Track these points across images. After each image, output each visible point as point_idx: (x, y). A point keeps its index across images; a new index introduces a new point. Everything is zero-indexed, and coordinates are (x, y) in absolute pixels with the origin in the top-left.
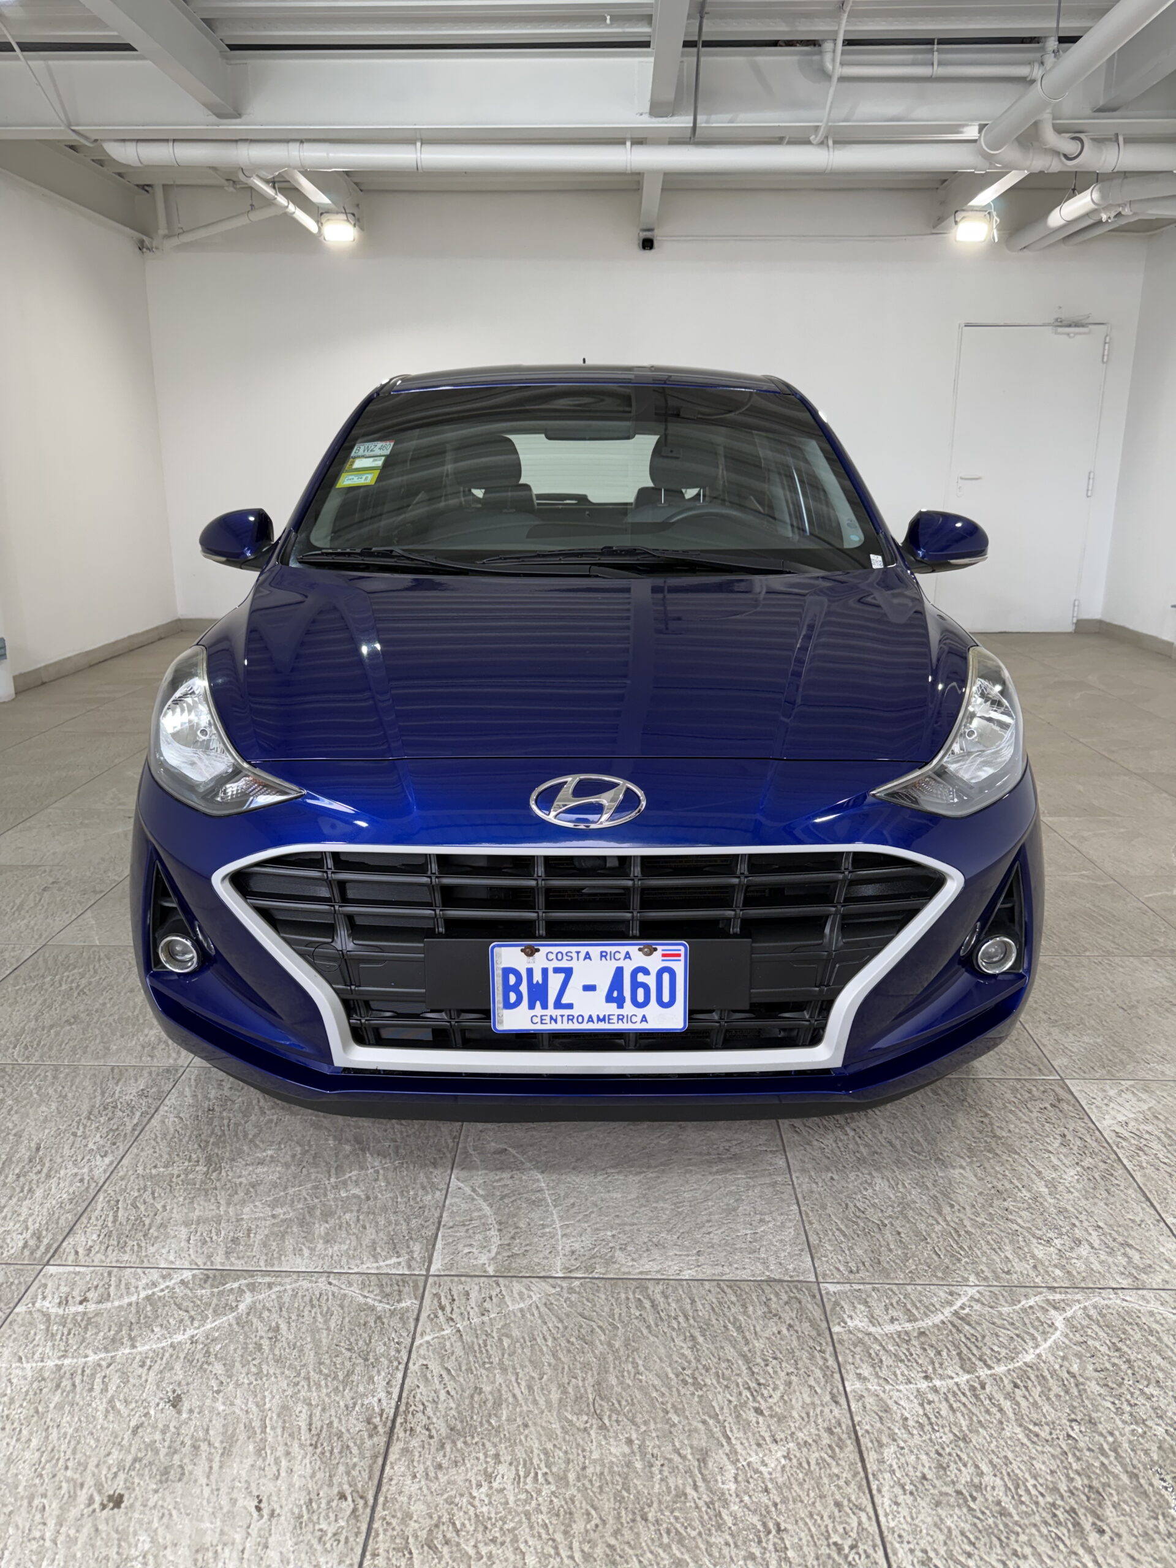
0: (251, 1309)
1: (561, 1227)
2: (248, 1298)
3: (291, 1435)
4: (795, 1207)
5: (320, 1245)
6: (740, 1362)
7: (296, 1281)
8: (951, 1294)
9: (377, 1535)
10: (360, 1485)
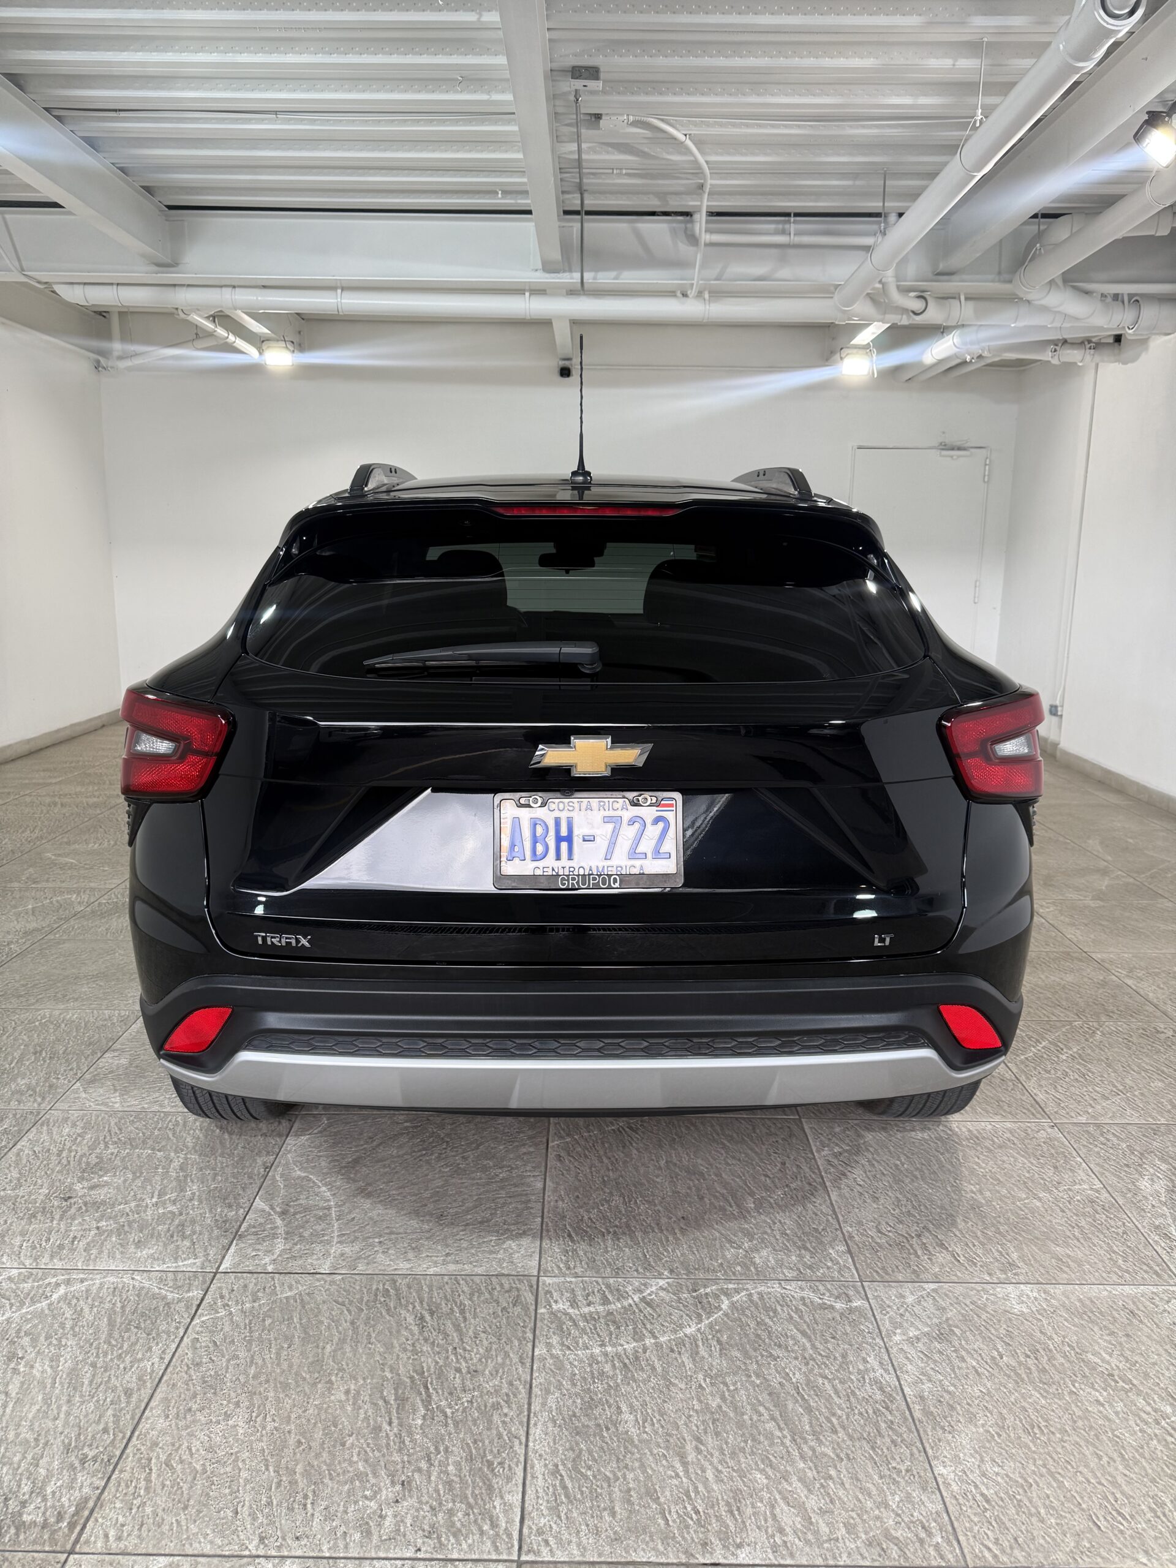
0: (64, 1298)
1: (338, 1236)
2: (62, 1290)
3: (75, 1389)
4: (540, 1219)
5: (132, 1249)
6: (455, 1334)
7: (104, 1278)
8: (645, 1285)
9: (127, 1457)
10: (121, 1423)
